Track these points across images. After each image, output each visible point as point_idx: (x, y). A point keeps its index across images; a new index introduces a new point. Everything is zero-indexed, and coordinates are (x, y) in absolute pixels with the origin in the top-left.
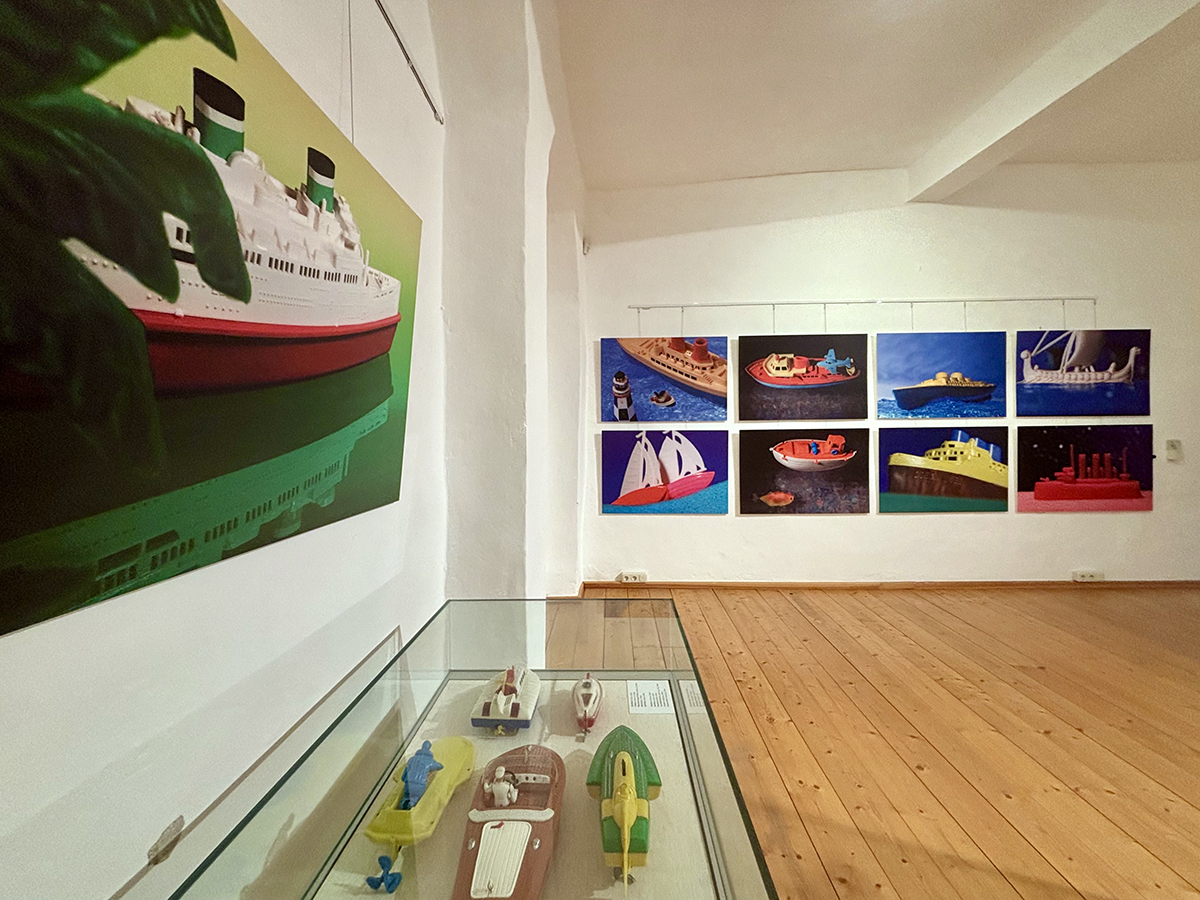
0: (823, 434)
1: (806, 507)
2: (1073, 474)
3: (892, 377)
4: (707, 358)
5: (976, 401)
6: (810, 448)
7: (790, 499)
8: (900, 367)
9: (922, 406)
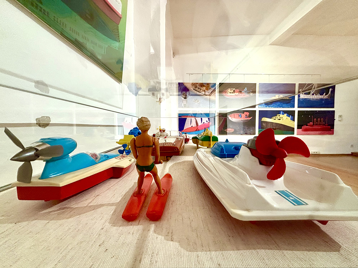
2: (312, 124)
5: (286, 103)
6: (239, 116)
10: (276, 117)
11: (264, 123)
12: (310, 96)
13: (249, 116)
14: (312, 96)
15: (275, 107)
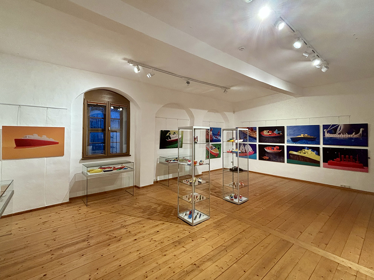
0: (275, 146)
1: (271, 160)
2: (340, 160)
3: (290, 135)
4: (253, 131)
5: (311, 141)
6: (272, 149)
7: (268, 158)
8: (292, 133)
9: (297, 141)
10: (302, 151)
11: (292, 155)
12: (336, 135)
13: (280, 149)
14: (338, 135)
15: (301, 144)
